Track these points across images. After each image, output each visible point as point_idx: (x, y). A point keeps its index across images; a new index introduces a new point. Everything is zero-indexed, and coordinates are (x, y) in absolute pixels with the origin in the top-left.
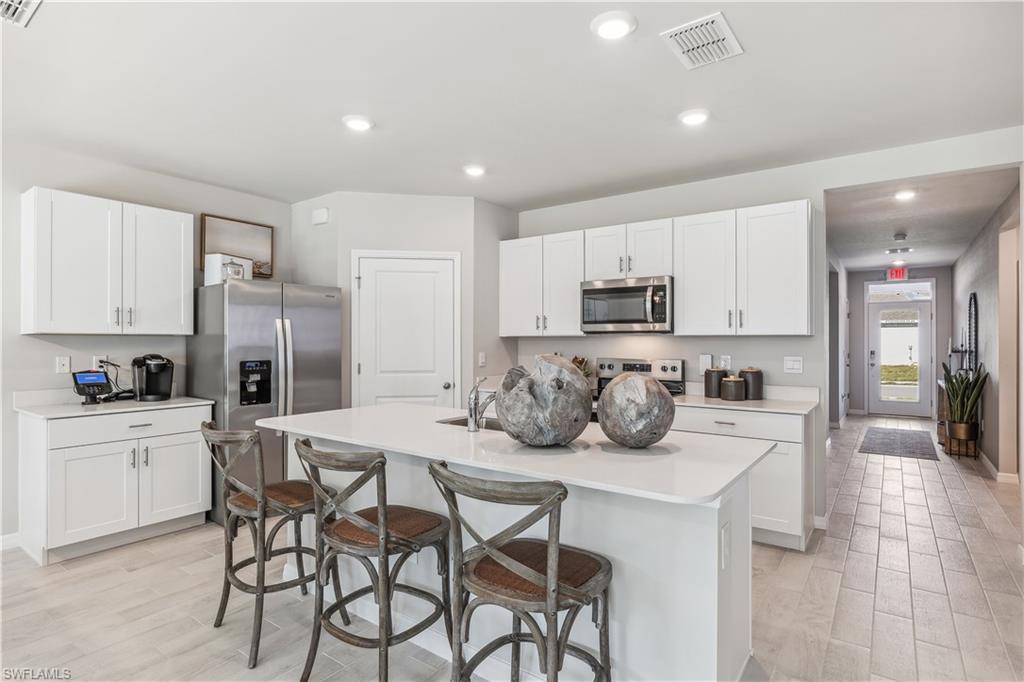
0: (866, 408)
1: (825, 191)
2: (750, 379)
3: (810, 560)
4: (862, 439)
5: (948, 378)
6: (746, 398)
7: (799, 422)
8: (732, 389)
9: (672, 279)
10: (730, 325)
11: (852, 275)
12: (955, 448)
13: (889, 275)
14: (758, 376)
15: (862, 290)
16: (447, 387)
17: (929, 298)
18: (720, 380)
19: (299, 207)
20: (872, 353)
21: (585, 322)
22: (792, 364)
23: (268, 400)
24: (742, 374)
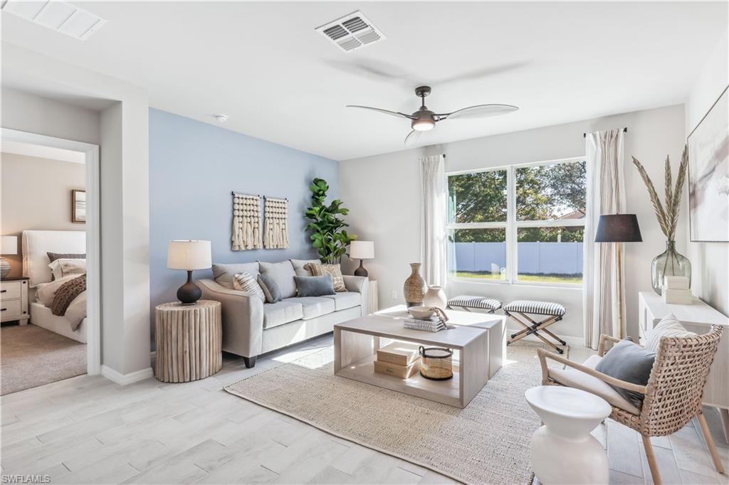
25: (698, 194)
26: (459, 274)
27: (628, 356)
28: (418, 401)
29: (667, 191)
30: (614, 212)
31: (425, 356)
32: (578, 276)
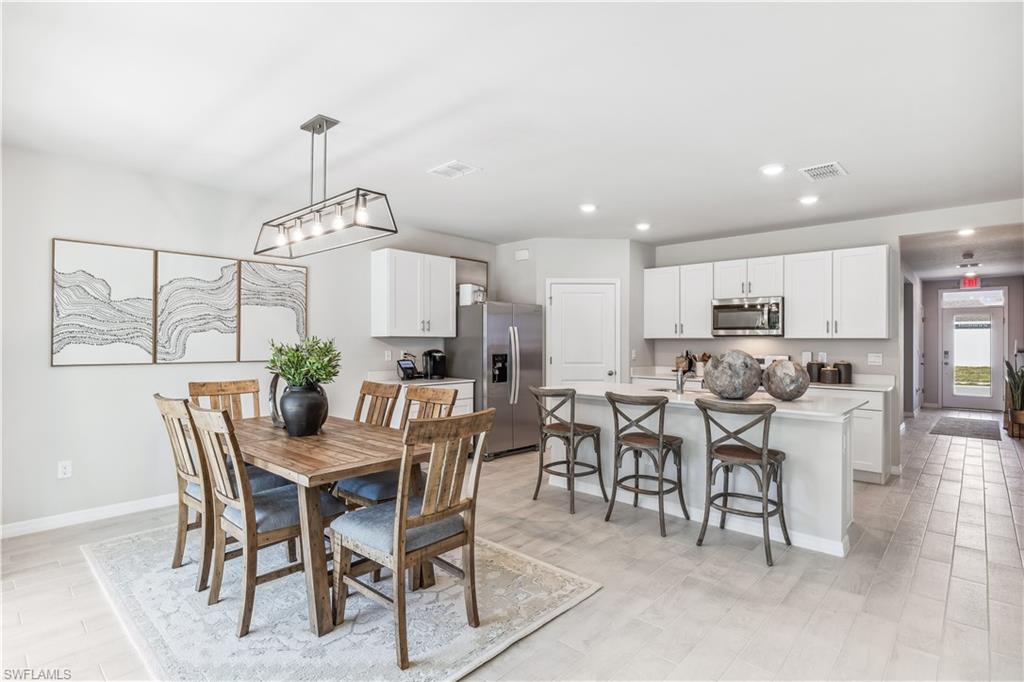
0: (940, 402)
1: (901, 238)
2: (843, 369)
3: (887, 490)
4: (934, 425)
5: (1011, 373)
6: (840, 382)
7: (881, 397)
8: (829, 376)
9: (783, 298)
10: (828, 331)
11: (927, 285)
12: (1016, 432)
13: (962, 284)
14: (849, 367)
15: (937, 298)
16: (610, 374)
17: (1001, 303)
18: (819, 370)
19: (503, 249)
20: (946, 353)
21: (715, 329)
22: (874, 359)
23: (505, 380)
24: (835, 366)
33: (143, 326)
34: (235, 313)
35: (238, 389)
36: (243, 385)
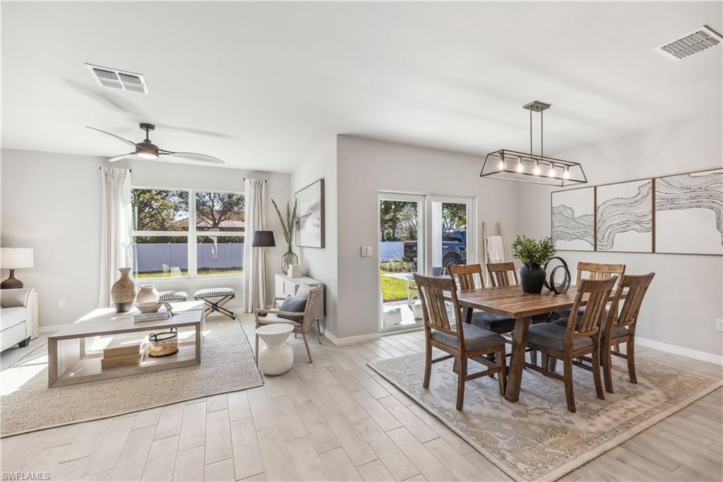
25: (301, 224)
26: (140, 275)
27: (294, 303)
28: (162, 373)
29: (288, 220)
30: (260, 230)
31: (156, 340)
32: (240, 269)
33: (589, 230)
34: (651, 217)
35: (610, 269)
36: (613, 267)
